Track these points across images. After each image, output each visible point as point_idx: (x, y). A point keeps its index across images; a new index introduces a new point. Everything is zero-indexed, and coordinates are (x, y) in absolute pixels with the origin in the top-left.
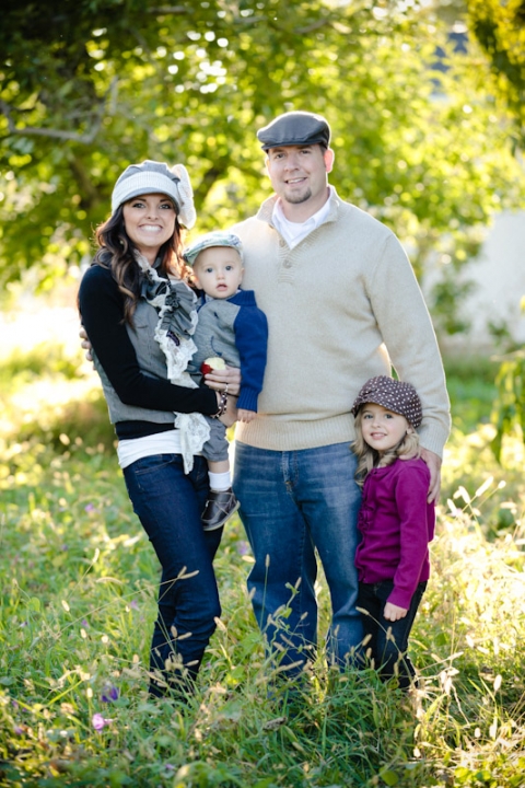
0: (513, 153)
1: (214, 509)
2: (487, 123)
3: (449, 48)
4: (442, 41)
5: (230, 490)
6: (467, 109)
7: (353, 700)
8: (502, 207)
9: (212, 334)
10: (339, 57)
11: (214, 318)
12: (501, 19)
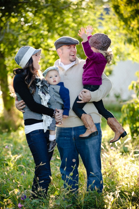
0: (125, 43)
1: (50, 146)
2: (115, 35)
3: (104, 13)
4: (102, 11)
5: (55, 140)
6: (110, 31)
7: (90, 200)
8: (120, 60)
9: (53, 94)
10: (73, 16)
11: (53, 90)
12: (121, 4)
